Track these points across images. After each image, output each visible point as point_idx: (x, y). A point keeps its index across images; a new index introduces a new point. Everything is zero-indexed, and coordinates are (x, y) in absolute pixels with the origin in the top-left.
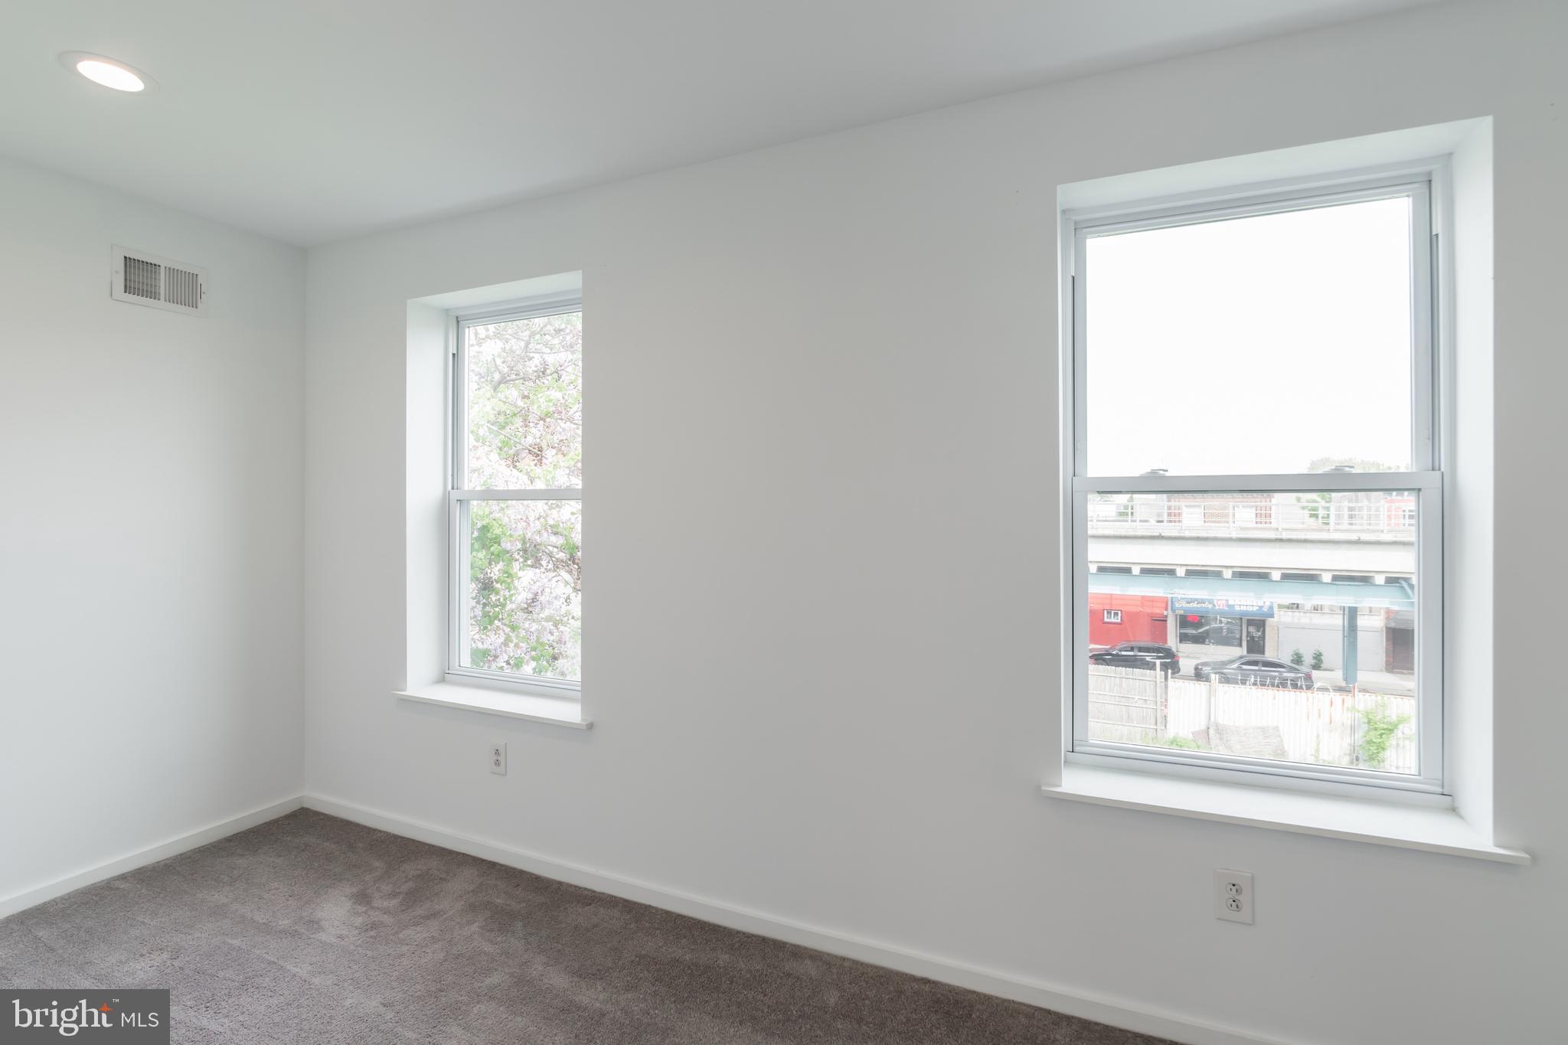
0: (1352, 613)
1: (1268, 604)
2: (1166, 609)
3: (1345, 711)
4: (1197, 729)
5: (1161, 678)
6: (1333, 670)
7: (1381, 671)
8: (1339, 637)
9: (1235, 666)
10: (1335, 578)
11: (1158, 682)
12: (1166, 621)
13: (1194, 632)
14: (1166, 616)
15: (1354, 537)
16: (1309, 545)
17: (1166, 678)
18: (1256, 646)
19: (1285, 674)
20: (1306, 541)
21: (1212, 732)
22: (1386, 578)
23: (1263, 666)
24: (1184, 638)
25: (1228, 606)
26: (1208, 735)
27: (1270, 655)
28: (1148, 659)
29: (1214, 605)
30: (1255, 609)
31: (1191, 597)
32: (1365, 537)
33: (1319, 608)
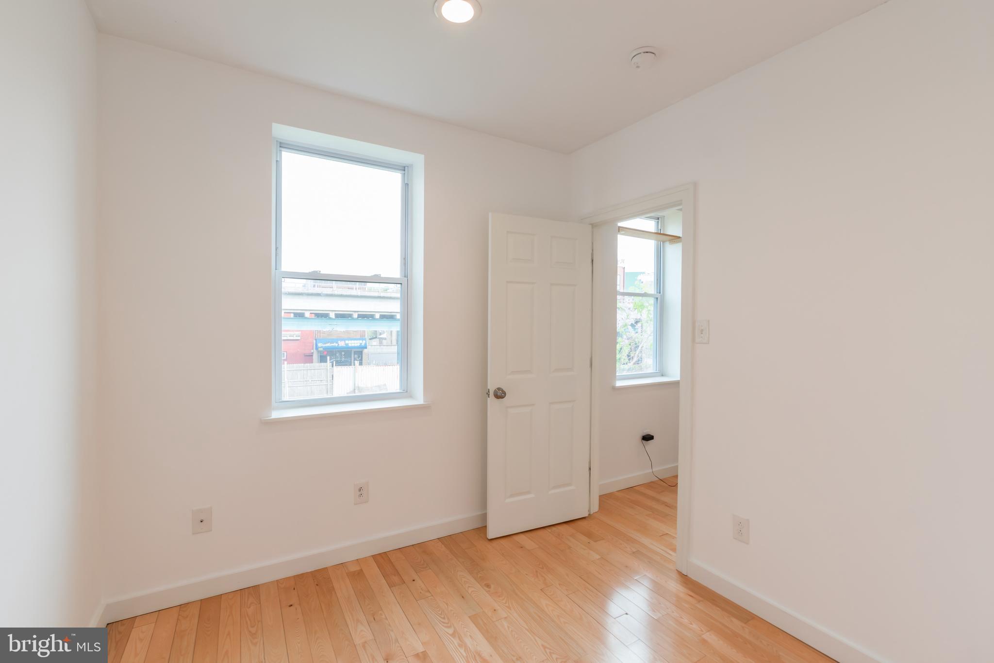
2: (313, 349)
5: (330, 366)
11: (328, 369)
12: (312, 356)
14: (313, 353)
17: (333, 366)
25: (346, 344)
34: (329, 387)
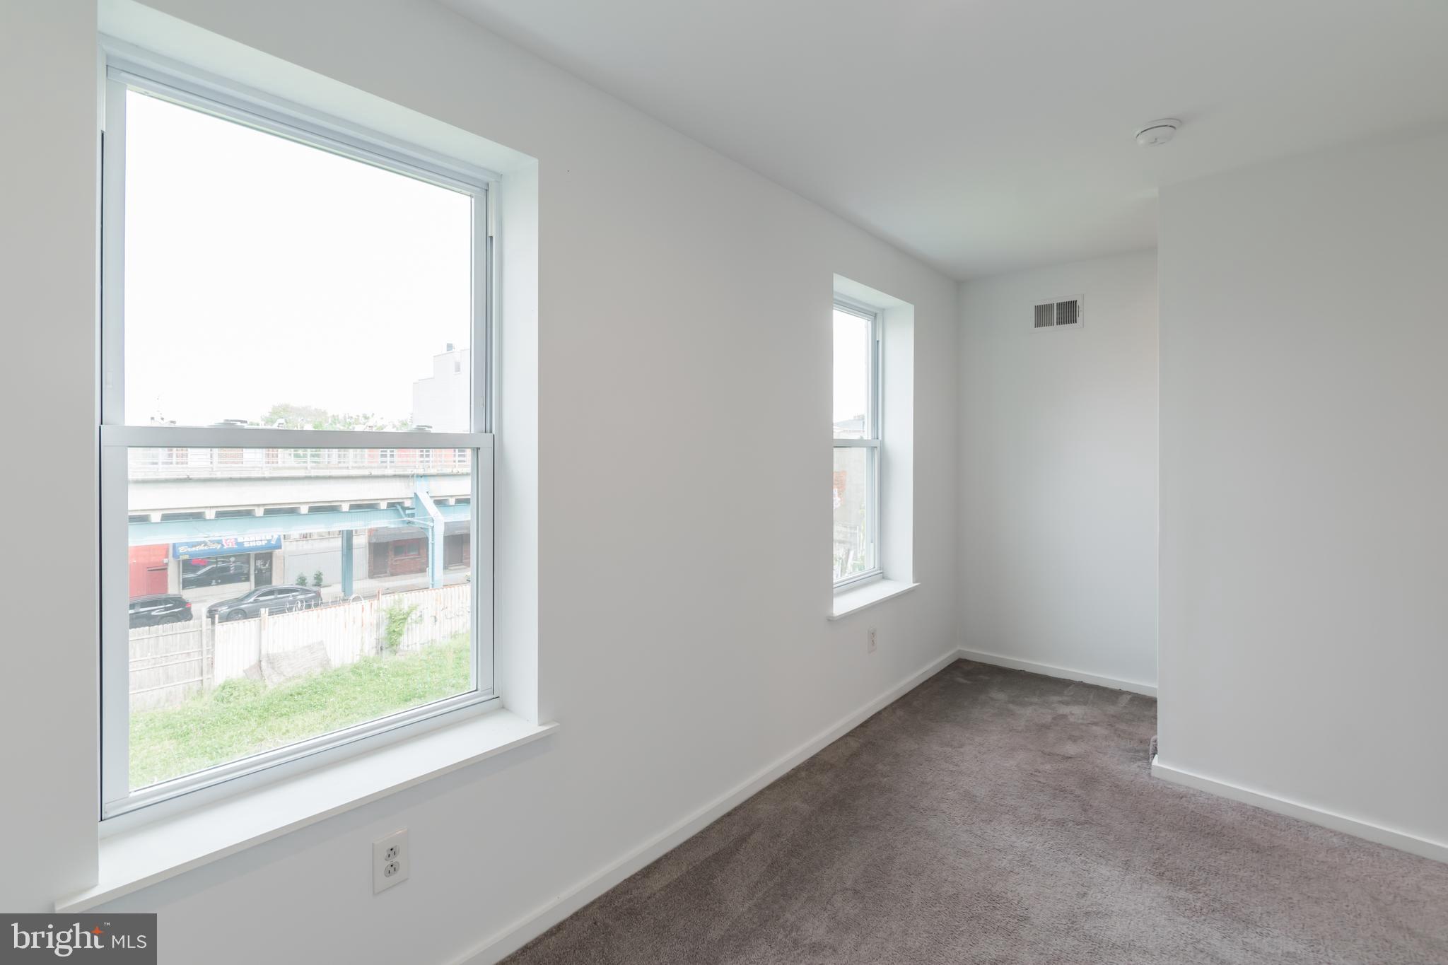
0: (348, 536)
1: (276, 537)
2: (167, 556)
3: (373, 612)
4: (247, 667)
5: (207, 625)
6: (330, 586)
7: (366, 578)
8: (339, 555)
9: (252, 600)
10: (352, 507)
11: (204, 630)
12: (166, 569)
13: (192, 575)
14: (167, 564)
15: (366, 472)
16: (332, 481)
17: (213, 623)
18: (263, 578)
19: (299, 597)
20: (330, 478)
21: (263, 664)
22: (388, 503)
23: (279, 594)
24: (186, 584)
25: (237, 544)
26: (260, 668)
27: (277, 582)
28: (153, 613)
29: (223, 545)
30: (264, 543)
31: (197, 540)
32: (375, 472)
33: (308, 536)
34: (205, 662)
